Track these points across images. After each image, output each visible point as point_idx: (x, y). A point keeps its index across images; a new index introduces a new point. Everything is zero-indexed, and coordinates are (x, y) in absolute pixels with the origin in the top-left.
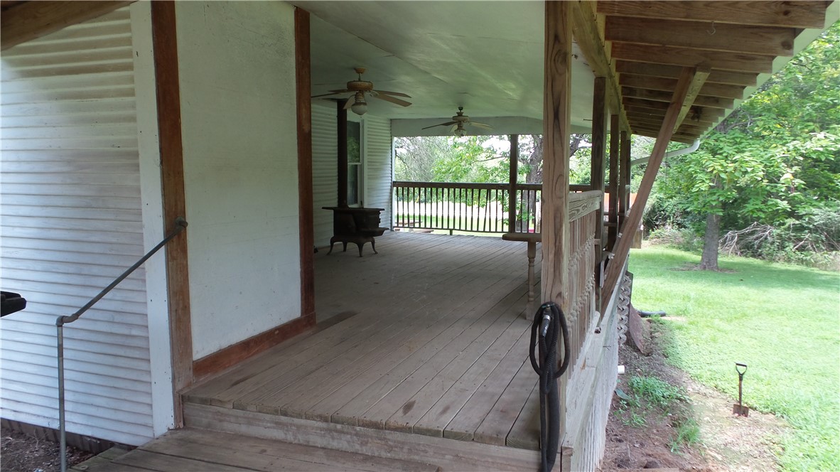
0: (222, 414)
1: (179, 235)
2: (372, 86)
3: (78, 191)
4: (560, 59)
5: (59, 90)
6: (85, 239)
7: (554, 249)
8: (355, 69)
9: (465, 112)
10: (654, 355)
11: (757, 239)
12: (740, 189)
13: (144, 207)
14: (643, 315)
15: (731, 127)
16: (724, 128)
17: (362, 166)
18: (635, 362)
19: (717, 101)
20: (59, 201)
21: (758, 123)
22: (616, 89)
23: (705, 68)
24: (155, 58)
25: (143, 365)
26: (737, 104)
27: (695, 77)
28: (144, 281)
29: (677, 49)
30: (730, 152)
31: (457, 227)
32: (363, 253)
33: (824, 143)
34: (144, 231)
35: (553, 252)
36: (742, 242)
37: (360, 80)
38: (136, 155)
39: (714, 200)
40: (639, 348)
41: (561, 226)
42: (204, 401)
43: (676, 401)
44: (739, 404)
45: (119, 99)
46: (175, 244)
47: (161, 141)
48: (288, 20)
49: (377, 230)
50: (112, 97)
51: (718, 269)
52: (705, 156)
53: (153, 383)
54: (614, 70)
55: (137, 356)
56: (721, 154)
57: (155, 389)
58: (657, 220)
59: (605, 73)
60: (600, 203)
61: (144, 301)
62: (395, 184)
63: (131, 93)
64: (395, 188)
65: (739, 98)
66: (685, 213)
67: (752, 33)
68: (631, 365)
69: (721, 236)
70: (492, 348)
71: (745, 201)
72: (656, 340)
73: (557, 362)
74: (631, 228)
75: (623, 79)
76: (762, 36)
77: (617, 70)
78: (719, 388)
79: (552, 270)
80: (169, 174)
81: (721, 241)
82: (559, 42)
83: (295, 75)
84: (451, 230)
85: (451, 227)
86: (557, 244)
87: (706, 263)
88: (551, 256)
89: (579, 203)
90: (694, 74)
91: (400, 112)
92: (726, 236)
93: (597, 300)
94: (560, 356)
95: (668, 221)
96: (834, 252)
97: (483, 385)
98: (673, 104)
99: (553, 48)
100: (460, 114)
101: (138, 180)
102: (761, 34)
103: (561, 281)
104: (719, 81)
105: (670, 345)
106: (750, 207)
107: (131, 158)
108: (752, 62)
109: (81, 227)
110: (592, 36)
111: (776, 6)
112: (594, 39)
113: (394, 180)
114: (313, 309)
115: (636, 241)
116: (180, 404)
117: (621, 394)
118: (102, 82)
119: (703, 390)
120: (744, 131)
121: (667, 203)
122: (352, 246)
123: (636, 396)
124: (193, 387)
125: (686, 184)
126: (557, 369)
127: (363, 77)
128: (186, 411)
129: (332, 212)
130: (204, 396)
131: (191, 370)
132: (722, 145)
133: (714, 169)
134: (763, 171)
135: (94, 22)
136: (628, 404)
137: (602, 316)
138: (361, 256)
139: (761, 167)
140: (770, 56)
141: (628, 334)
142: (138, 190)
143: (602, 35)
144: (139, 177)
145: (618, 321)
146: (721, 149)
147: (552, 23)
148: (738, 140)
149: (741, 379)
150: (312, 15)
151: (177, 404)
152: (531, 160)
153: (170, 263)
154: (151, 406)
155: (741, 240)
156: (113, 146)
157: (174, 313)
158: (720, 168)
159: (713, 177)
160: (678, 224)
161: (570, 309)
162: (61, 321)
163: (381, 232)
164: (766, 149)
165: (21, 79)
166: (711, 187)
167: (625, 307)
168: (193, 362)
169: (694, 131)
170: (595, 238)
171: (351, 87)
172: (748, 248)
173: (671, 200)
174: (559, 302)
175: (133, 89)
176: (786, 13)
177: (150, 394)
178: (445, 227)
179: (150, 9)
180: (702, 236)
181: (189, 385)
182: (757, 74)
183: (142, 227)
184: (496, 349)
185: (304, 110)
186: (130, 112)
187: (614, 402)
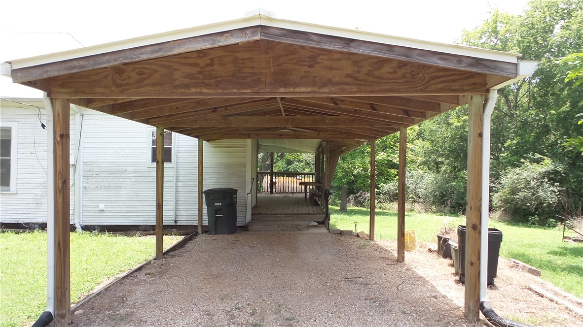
5: (225, 151)
11: (362, 198)
13: (247, 175)
30: (350, 159)
33: (383, 157)
34: (246, 180)
38: (245, 164)
39: (345, 181)
47: (252, 162)
50: (240, 153)
51: (347, 212)
56: (346, 160)
69: (347, 197)
81: (348, 200)
87: (342, 210)
96: (392, 204)
101: (245, 170)
106: (358, 182)
118: (237, 150)
124: (256, 212)
128: (254, 216)
148: (352, 154)
154: (245, 217)
155: (356, 199)
156: (240, 163)
158: (346, 166)
159: (344, 171)
165: (214, 148)
166: (343, 175)
172: (359, 203)
177: (245, 214)
186: (244, 156)
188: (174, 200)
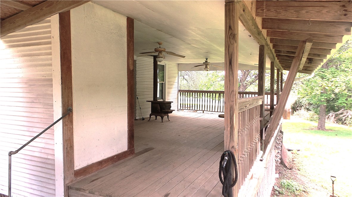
0: (84, 195)
1: (69, 115)
2: (165, 50)
3: (29, 95)
4: (232, 37)
5: (23, 53)
6: (31, 116)
7: (230, 125)
8: (158, 43)
9: (209, 61)
10: (293, 170)
11: (344, 116)
12: (336, 94)
13: (54, 103)
14: (289, 150)
15: (330, 67)
16: (327, 67)
17: (165, 83)
18: (284, 172)
19: (319, 55)
20: (22, 100)
21: (343, 65)
22: (271, 50)
23: (310, 41)
24: (60, 39)
25: (52, 172)
26: (328, 57)
27: (306, 45)
28: (53, 135)
29: (297, 32)
30: (330, 77)
31: (206, 110)
32: (163, 121)
34: (54, 113)
35: (230, 127)
36: (337, 118)
37: (160, 48)
38: (51, 80)
39: (323, 99)
40: (287, 166)
41: (233, 115)
42: (77, 189)
43: (302, 192)
44: (332, 195)
45: (46, 57)
46: (67, 119)
47: (62, 75)
48: (124, 22)
49: (169, 111)
50: (43, 55)
51: (325, 129)
52: (319, 80)
53: (56, 180)
54: (269, 42)
55: (50, 168)
56: (326, 78)
57: (57, 183)
58: (297, 107)
59: (264, 43)
60: (263, 101)
61: (53, 143)
62: (180, 91)
63: (50, 54)
64: (179, 93)
65: (329, 54)
66: (310, 104)
67: (330, 25)
68: (282, 174)
69: (326, 115)
70: (211, 167)
71: (338, 99)
72: (295, 162)
73: (232, 179)
74: (277, 113)
75: (274, 46)
76: (335, 26)
77: (271, 42)
78: (323, 186)
79: (229, 135)
80: (65, 89)
81: (327, 117)
82: (231, 29)
83: (126, 46)
84: (203, 111)
85: (203, 109)
86: (231, 123)
87: (320, 127)
88: (229, 129)
89: (246, 103)
90: (306, 44)
91: (182, 61)
92: (329, 114)
93: (261, 146)
94: (234, 176)
95: (303, 107)
97: (203, 186)
98: (296, 57)
99: (229, 32)
100: (206, 62)
101: (52, 91)
102: (335, 25)
103: (233, 141)
104: (318, 47)
105: (301, 165)
106: (340, 101)
107: (49, 82)
108: (332, 38)
109: (30, 111)
110: (253, 27)
111: (340, 12)
112: (255, 29)
113: (179, 89)
114: (133, 147)
115: (288, 116)
116: (67, 190)
117: (276, 188)
118: (39, 50)
119: (316, 187)
120: (336, 68)
121: (302, 100)
122: (159, 118)
123: (283, 189)
124: (74, 182)
125: (310, 92)
126: (232, 183)
127: (161, 46)
128: (69, 193)
129: (151, 103)
130: (77, 187)
131: (73, 175)
132: (326, 74)
133: (323, 85)
134: (345, 86)
135: (37, 24)
136: (279, 193)
137: (264, 153)
138: (162, 122)
139: (344, 84)
140: (341, 35)
141: (281, 159)
142: (52, 95)
143: (260, 26)
144: (52, 90)
145: (276, 153)
146: (326, 76)
147: (228, 21)
148: (333, 72)
149: (333, 183)
150: (134, 20)
151: (66, 190)
152: (240, 81)
153: (64, 127)
154: (55, 190)
155: (337, 116)
156: (43, 76)
157: (65, 149)
158: (325, 84)
159: (322, 88)
160: (307, 109)
161: (242, 152)
162: (11, 154)
163: (171, 112)
164: (346, 76)
165: (9, 49)
166: (321, 93)
167: (280, 147)
168: (74, 171)
169: (310, 69)
170: (260, 117)
171: (156, 50)
172: (340, 120)
173: (303, 98)
174: (233, 151)
175: (51, 52)
176: (345, 15)
177: (55, 185)
178: (201, 109)
179: (59, 18)
180: (318, 114)
181: (72, 181)
182: (336, 43)
183: (53, 111)
184: (213, 168)
185: (130, 60)
186: (50, 62)
187: (273, 192)
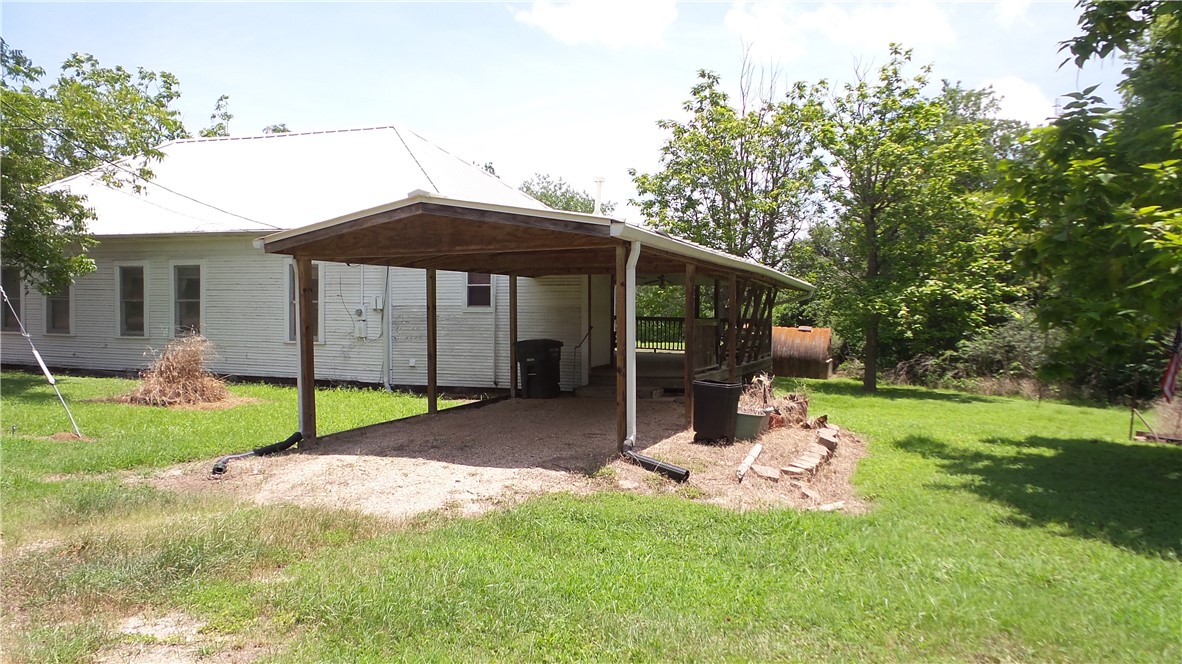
11: (921, 368)
33: (933, 288)
81: (893, 371)
87: (867, 385)
92: (897, 367)
96: (979, 379)
155: (911, 370)
172: (915, 377)
188: (493, 355)
